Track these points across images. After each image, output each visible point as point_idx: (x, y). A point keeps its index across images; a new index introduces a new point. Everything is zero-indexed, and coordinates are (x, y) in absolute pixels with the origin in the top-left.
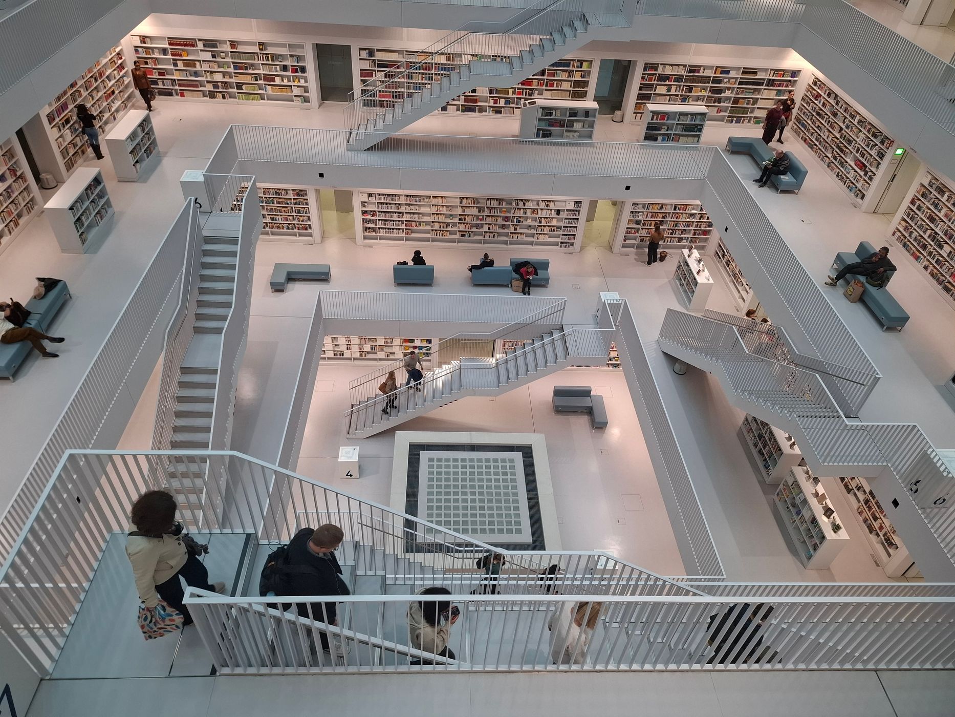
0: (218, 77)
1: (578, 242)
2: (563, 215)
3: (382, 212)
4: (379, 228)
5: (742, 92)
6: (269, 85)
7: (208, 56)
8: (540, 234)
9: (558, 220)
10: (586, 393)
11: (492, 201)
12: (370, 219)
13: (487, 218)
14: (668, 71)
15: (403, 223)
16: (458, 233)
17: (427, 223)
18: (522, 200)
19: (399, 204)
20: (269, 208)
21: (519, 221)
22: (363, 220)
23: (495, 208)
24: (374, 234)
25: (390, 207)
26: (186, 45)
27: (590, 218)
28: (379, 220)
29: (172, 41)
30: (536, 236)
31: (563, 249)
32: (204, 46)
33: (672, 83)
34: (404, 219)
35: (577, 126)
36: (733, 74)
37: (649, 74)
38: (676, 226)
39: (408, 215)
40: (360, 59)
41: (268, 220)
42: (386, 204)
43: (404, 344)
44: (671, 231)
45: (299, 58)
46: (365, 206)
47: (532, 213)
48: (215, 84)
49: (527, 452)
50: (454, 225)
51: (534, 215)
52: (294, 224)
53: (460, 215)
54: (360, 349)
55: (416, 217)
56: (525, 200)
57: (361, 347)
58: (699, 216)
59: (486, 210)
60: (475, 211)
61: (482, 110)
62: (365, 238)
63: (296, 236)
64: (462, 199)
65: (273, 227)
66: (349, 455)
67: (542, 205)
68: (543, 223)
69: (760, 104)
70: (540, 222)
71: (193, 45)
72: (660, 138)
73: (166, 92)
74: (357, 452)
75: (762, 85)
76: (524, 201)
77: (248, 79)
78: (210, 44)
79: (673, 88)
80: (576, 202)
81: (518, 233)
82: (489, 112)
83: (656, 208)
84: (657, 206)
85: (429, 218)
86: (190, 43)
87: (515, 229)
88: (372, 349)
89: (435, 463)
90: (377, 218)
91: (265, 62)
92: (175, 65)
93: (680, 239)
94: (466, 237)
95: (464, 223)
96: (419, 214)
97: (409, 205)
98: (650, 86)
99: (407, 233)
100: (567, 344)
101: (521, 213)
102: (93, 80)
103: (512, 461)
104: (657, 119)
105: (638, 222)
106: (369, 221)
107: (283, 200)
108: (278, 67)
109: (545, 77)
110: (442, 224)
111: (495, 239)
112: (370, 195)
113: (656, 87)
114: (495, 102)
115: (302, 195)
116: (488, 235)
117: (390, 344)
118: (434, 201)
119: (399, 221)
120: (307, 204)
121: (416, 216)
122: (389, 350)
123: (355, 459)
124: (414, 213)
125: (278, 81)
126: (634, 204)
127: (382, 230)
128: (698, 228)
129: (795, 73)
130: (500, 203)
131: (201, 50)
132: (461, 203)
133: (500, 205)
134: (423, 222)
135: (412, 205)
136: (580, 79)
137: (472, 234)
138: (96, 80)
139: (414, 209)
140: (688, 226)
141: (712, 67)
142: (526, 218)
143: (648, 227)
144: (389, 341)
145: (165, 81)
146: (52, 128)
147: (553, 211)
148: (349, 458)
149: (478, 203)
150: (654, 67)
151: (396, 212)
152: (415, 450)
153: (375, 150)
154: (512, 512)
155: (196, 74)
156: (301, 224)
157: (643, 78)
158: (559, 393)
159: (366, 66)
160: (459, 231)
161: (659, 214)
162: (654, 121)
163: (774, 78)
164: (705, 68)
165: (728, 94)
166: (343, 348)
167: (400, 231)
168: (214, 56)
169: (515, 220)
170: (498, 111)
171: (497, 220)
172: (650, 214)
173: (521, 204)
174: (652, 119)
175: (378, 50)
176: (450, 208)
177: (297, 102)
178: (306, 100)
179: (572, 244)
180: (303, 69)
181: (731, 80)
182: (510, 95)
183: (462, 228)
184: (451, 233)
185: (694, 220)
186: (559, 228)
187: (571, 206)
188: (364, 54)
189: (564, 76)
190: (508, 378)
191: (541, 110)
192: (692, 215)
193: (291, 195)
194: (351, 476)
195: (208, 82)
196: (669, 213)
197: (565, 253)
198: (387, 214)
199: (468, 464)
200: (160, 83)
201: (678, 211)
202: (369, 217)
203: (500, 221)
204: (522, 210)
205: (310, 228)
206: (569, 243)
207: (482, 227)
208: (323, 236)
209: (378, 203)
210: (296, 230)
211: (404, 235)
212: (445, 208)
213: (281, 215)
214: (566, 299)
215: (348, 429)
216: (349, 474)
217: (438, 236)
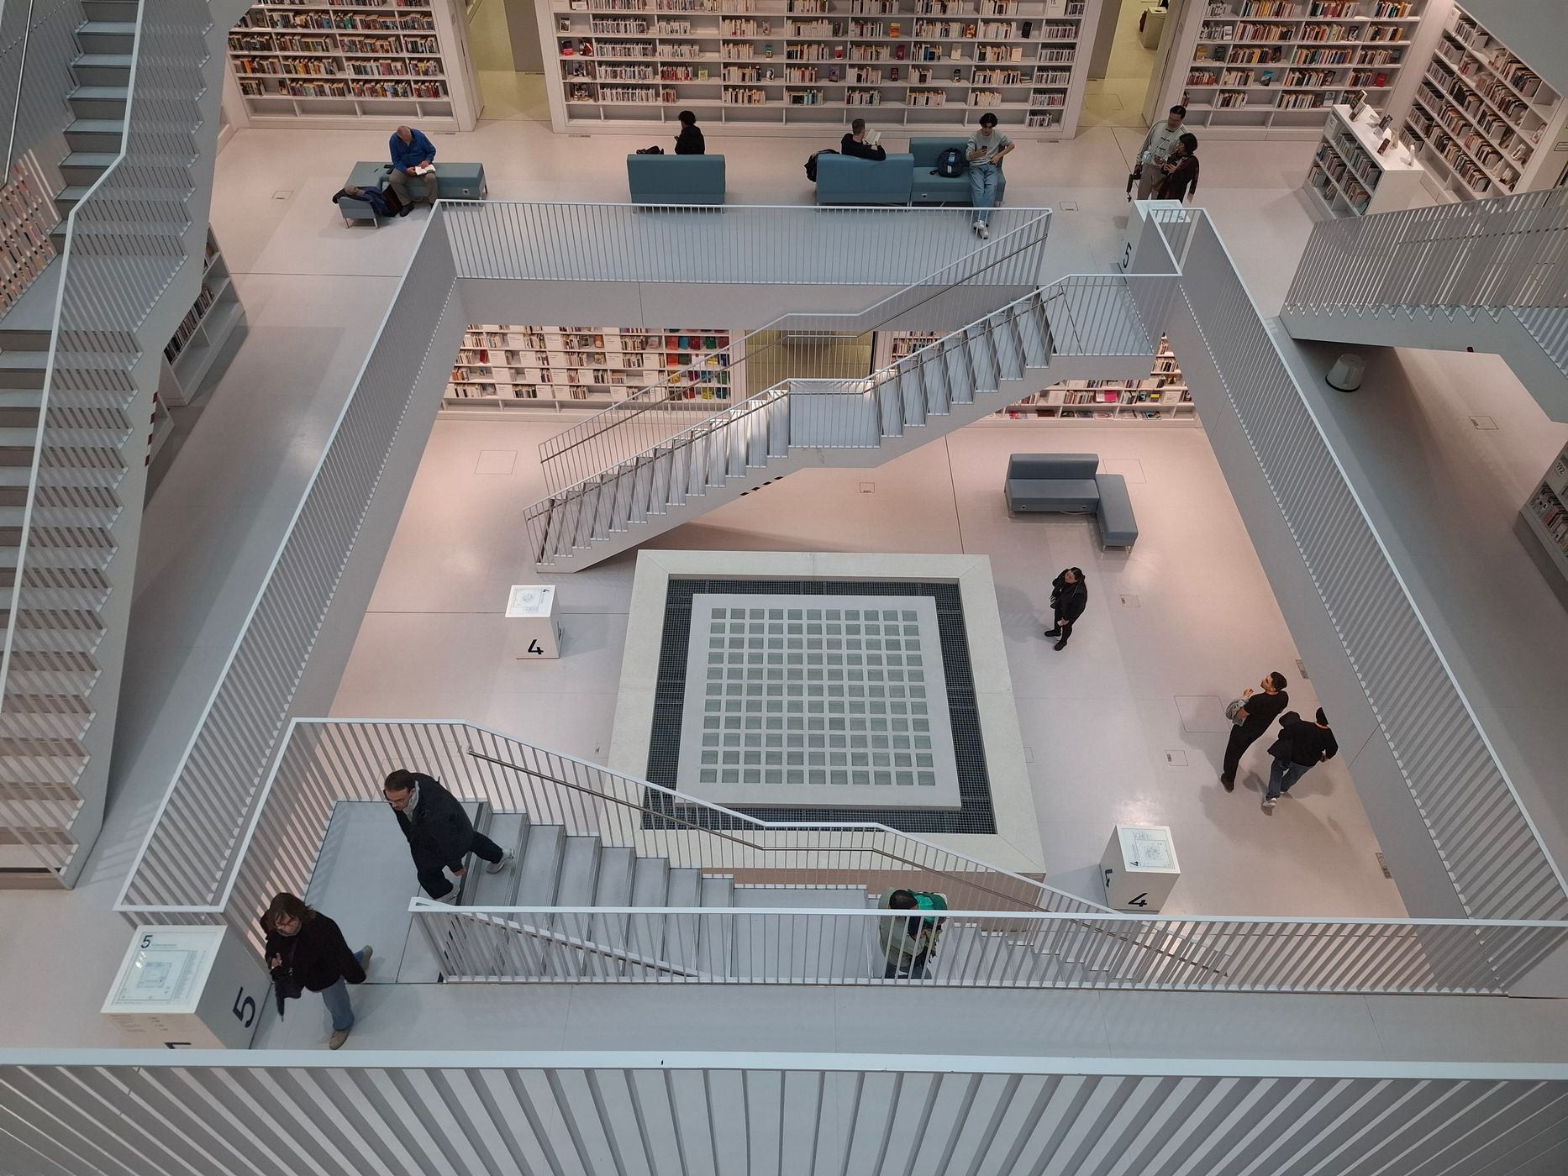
1: (1072, 109)
2: (1039, 36)
3: (606, 41)
4: (603, 86)
8: (982, 90)
9: (1029, 51)
10: (1085, 469)
11: (866, 3)
12: (580, 63)
13: (854, 50)
15: (655, 73)
16: (786, 95)
17: (712, 69)
19: (644, 18)
20: (346, 39)
21: (931, 56)
22: (563, 63)
23: (874, 21)
24: (591, 102)
25: (622, 28)
27: (1097, 72)
28: (600, 63)
30: (971, 97)
31: (1036, 129)
34: (658, 59)
38: (1312, 60)
39: (668, 48)
41: (349, 74)
42: (615, 18)
43: (668, 368)
44: (1297, 75)
46: (564, 28)
47: (963, 33)
49: (947, 596)
50: (777, 74)
51: (968, 39)
52: (408, 82)
53: (790, 43)
54: (572, 379)
55: (687, 54)
57: (573, 374)
58: (1370, 31)
59: (851, 26)
60: (823, 31)
62: (571, 115)
63: (415, 113)
65: (361, 93)
66: (530, 604)
67: (988, 10)
68: (990, 60)
70: (982, 57)
74: (550, 597)
76: (945, 1)
80: (1071, 0)
81: (929, 90)
83: (1266, 12)
84: (1269, 4)
85: (717, 55)
87: (923, 78)
88: (596, 378)
89: (728, 621)
90: (596, 58)
93: (1319, 99)
94: (806, 104)
95: (799, 66)
96: (692, 42)
97: (668, 19)
99: (667, 98)
100: (1053, 329)
101: (934, 34)
103: (910, 616)
105: (1219, 53)
106: (578, 69)
107: (374, 17)
110: (748, 71)
111: (876, 105)
115: (419, 2)
116: (856, 96)
117: (636, 368)
118: (727, 7)
119: (647, 65)
120: (431, 26)
121: (685, 49)
122: (635, 382)
123: (545, 611)
124: (680, 42)
127: (608, 91)
128: (1366, 66)
130: (884, 6)
132: (791, 9)
133: (884, 10)
134: (704, 65)
135: (675, 19)
137: (820, 95)
139: (680, 30)
140: (1342, 59)
142: (949, 48)
143: (1244, 65)
144: (634, 359)
147: (1014, 25)
148: (530, 609)
149: (832, 9)
151: (637, 41)
152: (681, 592)
154: (911, 733)
156: (423, 82)
158: (1020, 470)
160: (789, 89)
161: (1274, 29)
166: (533, 377)
167: (652, 92)
169: (922, 52)
171: (878, 54)
172: (1250, 29)
173: (936, 11)
176: (765, 25)
179: (1057, 117)
183: (795, 78)
184: (772, 94)
185: (1357, 42)
186: (1027, 73)
187: (1057, 10)
190: (903, 420)
192: (1354, 29)
193: (393, 5)
194: (539, 651)
196: (1298, 24)
197: (1040, 141)
198: (618, 47)
199: (804, 622)
201: (1321, 18)
202: (578, 57)
203: (885, 57)
204: (939, 25)
205: (446, 93)
206: (1050, 112)
207: (843, 77)
208: (481, 118)
209: (595, 16)
210: (414, 99)
211: (660, 102)
212: (752, 25)
213: (376, 59)
214: (1051, 212)
215: (538, 552)
216: (534, 649)
217: (740, 104)
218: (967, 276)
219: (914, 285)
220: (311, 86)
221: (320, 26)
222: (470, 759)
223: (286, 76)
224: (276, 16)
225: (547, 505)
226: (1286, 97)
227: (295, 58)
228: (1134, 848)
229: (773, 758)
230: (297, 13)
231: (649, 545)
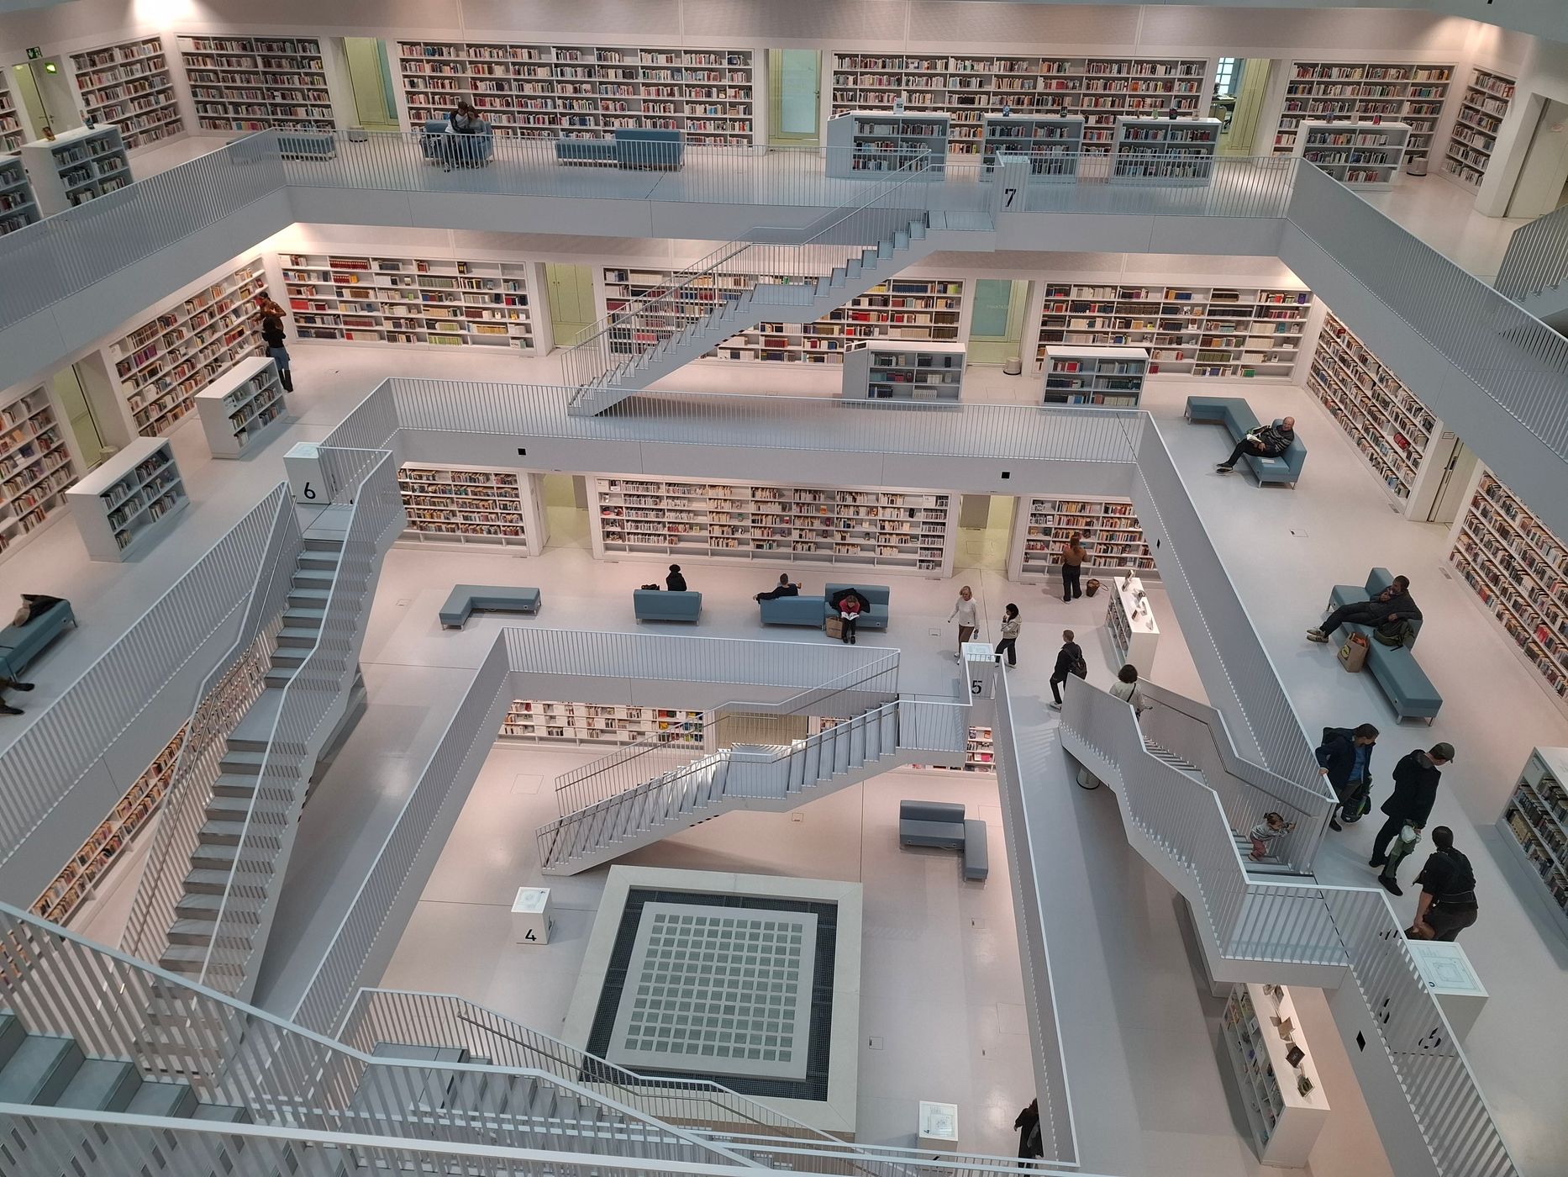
0: (401, 312)
1: (948, 559)
2: (920, 517)
3: (632, 509)
4: (629, 534)
5: (1216, 327)
6: (474, 322)
7: (386, 282)
8: (884, 546)
9: (912, 525)
10: (955, 816)
11: (803, 494)
12: (615, 520)
13: (796, 520)
14: (1087, 296)
15: (664, 526)
16: (751, 543)
17: (702, 527)
18: (851, 493)
19: (658, 497)
20: (460, 500)
21: (849, 526)
22: (603, 520)
23: (809, 504)
24: (620, 542)
25: (643, 502)
26: (354, 267)
28: (628, 521)
29: (336, 261)
30: (878, 550)
31: (924, 571)
32: (381, 267)
33: (1096, 314)
34: (665, 520)
35: (933, 380)
36: (1197, 299)
37: (1056, 301)
38: (1111, 538)
39: (673, 514)
40: (607, 284)
41: (460, 520)
42: (638, 496)
43: (658, 720)
44: (1103, 547)
45: (518, 284)
46: (605, 499)
47: (868, 514)
48: (396, 322)
49: (827, 913)
50: (745, 530)
52: (499, 526)
53: (753, 514)
54: (589, 724)
55: (685, 518)
56: (856, 493)
57: (590, 721)
59: (794, 507)
60: (776, 509)
61: (793, 357)
62: (607, 548)
63: (502, 543)
64: (755, 490)
65: (466, 531)
66: (530, 903)
67: (884, 501)
68: (888, 529)
69: (1250, 345)
70: (883, 528)
71: (365, 267)
72: (1071, 399)
73: (323, 333)
74: (545, 897)
75: (1250, 316)
76: (854, 495)
77: (443, 314)
78: (388, 265)
79: (1099, 322)
80: (939, 497)
81: (848, 545)
82: (805, 361)
83: (1073, 509)
84: (1074, 506)
85: (705, 518)
86: (361, 264)
87: (843, 538)
88: (607, 725)
89: (666, 924)
90: (625, 518)
91: (468, 290)
92: (340, 294)
93: (1122, 561)
94: (765, 550)
95: (761, 528)
96: (689, 512)
97: (674, 498)
98: (1060, 320)
99: (671, 542)
100: (901, 726)
101: (851, 513)
102: (206, 315)
103: (798, 928)
104: (1063, 369)
105: (1047, 531)
106: (613, 522)
107: (480, 489)
108: (486, 297)
109: (890, 308)
110: (725, 529)
111: (813, 552)
112: (613, 483)
113: (1069, 321)
114: (814, 345)
115: (510, 483)
116: (799, 546)
117: (636, 719)
118: (711, 493)
119: (659, 523)
120: (517, 496)
121: (684, 515)
122: (635, 728)
123: (540, 909)
124: (681, 511)
125: (486, 316)
126: (1034, 502)
127: (632, 537)
129: (1305, 295)
130: (815, 497)
131: (377, 274)
132: (753, 496)
133: (815, 499)
134: (697, 524)
135: (678, 498)
136: (945, 310)
137: (775, 545)
138: (212, 315)
139: (680, 505)
140: (1133, 539)
141: (1159, 289)
142: (860, 522)
144: (634, 713)
145: (325, 317)
146: (123, 382)
147: (902, 510)
148: (529, 906)
149: (781, 496)
150: (1064, 290)
151: (653, 510)
152: (637, 898)
153: (612, 414)
154: (781, 1021)
155: (370, 307)
156: (509, 526)
157: (1046, 307)
158: (909, 813)
159: (615, 293)
160: (753, 540)
161: (1080, 519)
162: (1059, 372)
163: (1268, 304)
164: (1149, 290)
165: (1192, 330)
166: (561, 722)
167: (661, 538)
168: (394, 282)
169: (842, 523)
170: (819, 358)
171: (812, 523)
172: (1064, 519)
173: (849, 500)
174: (1055, 368)
175: (633, 271)
176: (737, 503)
177: (516, 346)
178: (528, 343)
179: (939, 564)
180: (523, 300)
181: (1196, 308)
182: (836, 335)
183: (758, 534)
184: (741, 542)
186: (915, 537)
187: (931, 503)
188: (612, 278)
189: (919, 306)
190: (802, 781)
191: (873, 357)
193: (493, 483)
194: (534, 938)
195: (387, 318)
196: (1098, 517)
197: (928, 578)
198: (640, 512)
199: (721, 928)
200: (318, 320)
201: (1112, 515)
202: (612, 516)
203: (817, 525)
205: (523, 532)
206: (933, 561)
207: (790, 534)
208: (545, 546)
209: (625, 495)
210: (501, 535)
211: (666, 544)
212: (728, 504)
213: (478, 512)
214: (900, 651)
215: (544, 861)
216: (530, 936)
217: (720, 548)
219: (815, 688)
220: (433, 525)
221: (444, 492)
222: (459, 1020)
223: (417, 519)
224: (416, 486)
225: (557, 824)
226: (1098, 560)
227: (425, 510)
228: (929, 1120)
229: (679, 1033)
230: (430, 485)
231: (620, 861)
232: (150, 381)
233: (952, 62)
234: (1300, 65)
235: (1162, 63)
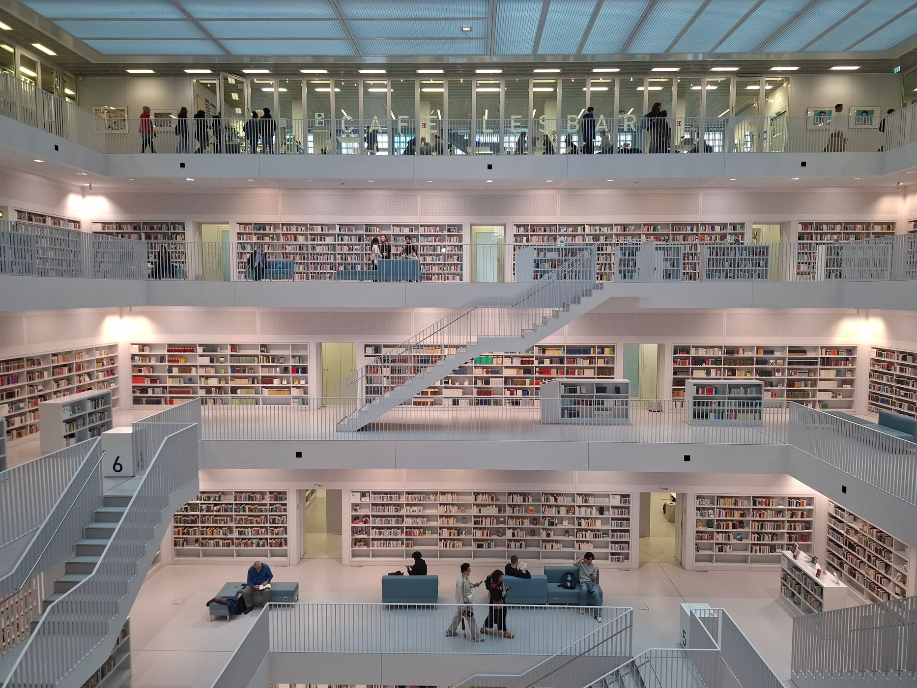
0: (213, 382)
1: (634, 552)
2: (609, 514)
3: (377, 516)
4: (373, 539)
5: (795, 374)
6: (266, 388)
7: (206, 361)
8: (582, 542)
9: (605, 521)
11: (515, 497)
12: (362, 528)
13: (510, 520)
14: (702, 353)
15: (402, 531)
16: (473, 543)
17: (433, 530)
18: (552, 495)
19: (398, 505)
20: (238, 517)
21: (552, 524)
22: (353, 528)
23: (519, 506)
24: (366, 548)
25: (386, 510)
26: (185, 351)
27: (644, 533)
28: (373, 528)
29: (171, 347)
30: (577, 545)
31: (616, 563)
32: (204, 351)
33: (710, 366)
34: (404, 525)
35: (609, 403)
36: (777, 354)
37: (681, 358)
38: (762, 528)
39: (410, 520)
40: (366, 356)
41: (235, 535)
42: (383, 505)
44: (756, 535)
45: (301, 358)
46: (356, 510)
47: (568, 512)
48: (208, 390)
50: (468, 531)
51: (571, 515)
52: (266, 539)
53: (475, 517)
55: (420, 523)
56: (556, 494)
58: (789, 513)
59: (508, 508)
60: (493, 511)
61: (497, 403)
62: (354, 555)
63: (266, 555)
64: (476, 494)
65: (239, 545)
67: (579, 501)
68: (584, 525)
69: (821, 385)
70: (580, 524)
71: (192, 351)
72: (712, 415)
73: (152, 400)
75: (817, 365)
76: (556, 496)
77: (245, 383)
78: (209, 348)
79: (713, 372)
80: (623, 496)
81: (553, 541)
82: (506, 405)
83: (729, 503)
84: (729, 500)
85: (436, 523)
86: (191, 348)
87: (548, 535)
90: (371, 525)
91: (265, 364)
92: (170, 371)
93: (773, 548)
95: (481, 529)
96: (423, 517)
97: (411, 505)
98: (686, 371)
99: (408, 545)
101: (552, 512)
102: (66, 369)
104: (703, 393)
105: (709, 524)
106: (361, 530)
107: (256, 506)
108: (278, 369)
109: (565, 365)
110: (452, 531)
111: (524, 549)
112: (363, 494)
113: (692, 371)
114: (512, 394)
115: (281, 499)
116: (513, 544)
118: (442, 499)
119: (398, 528)
120: (285, 510)
121: (419, 520)
124: (417, 517)
125: (276, 382)
126: (698, 497)
127: (375, 542)
128: (793, 531)
129: (851, 350)
130: (524, 498)
131: (201, 356)
132: (476, 500)
133: (525, 501)
134: (429, 528)
135: (415, 505)
136: (604, 365)
137: (492, 544)
138: (70, 371)
139: (417, 511)
140: (778, 527)
141: (751, 348)
142: (561, 520)
143: (725, 530)
145: (156, 389)
147: (594, 508)
149: (497, 500)
150: (686, 349)
151: (394, 516)
153: (370, 430)
155: (191, 380)
156: (275, 539)
157: (675, 362)
159: (371, 361)
160: (475, 540)
161: (736, 512)
162: (700, 394)
163: (827, 356)
164: (745, 349)
165: (778, 375)
167: (400, 542)
168: (212, 361)
169: (547, 521)
170: (516, 403)
171: (523, 522)
172: (723, 511)
173: (552, 501)
174: (697, 392)
175: (385, 346)
176: (462, 508)
177: (294, 404)
178: (304, 402)
179: (627, 557)
180: (305, 370)
181: (778, 361)
182: (528, 385)
183: (478, 535)
184: (465, 543)
185: (783, 519)
186: (606, 533)
187: (616, 501)
188: (370, 351)
189: (585, 363)
191: (563, 387)
192: (779, 512)
193: (267, 500)
195: (202, 388)
196: (748, 510)
197: (619, 569)
198: (383, 519)
200: (150, 391)
201: (759, 507)
202: (361, 525)
203: (527, 524)
204: (554, 508)
205: (286, 544)
206: (622, 554)
207: (505, 534)
208: (303, 557)
209: (373, 504)
210: (268, 548)
211: (404, 548)
212: (455, 508)
213: (252, 527)
214: (632, 609)
217: (448, 548)
218: (587, 649)
220: (212, 541)
221: (226, 511)
223: (200, 536)
224: (204, 506)
226: (754, 547)
227: (208, 527)
230: (216, 505)
232: (5, 401)
233: (587, 227)
234: (802, 224)
235: (718, 224)
